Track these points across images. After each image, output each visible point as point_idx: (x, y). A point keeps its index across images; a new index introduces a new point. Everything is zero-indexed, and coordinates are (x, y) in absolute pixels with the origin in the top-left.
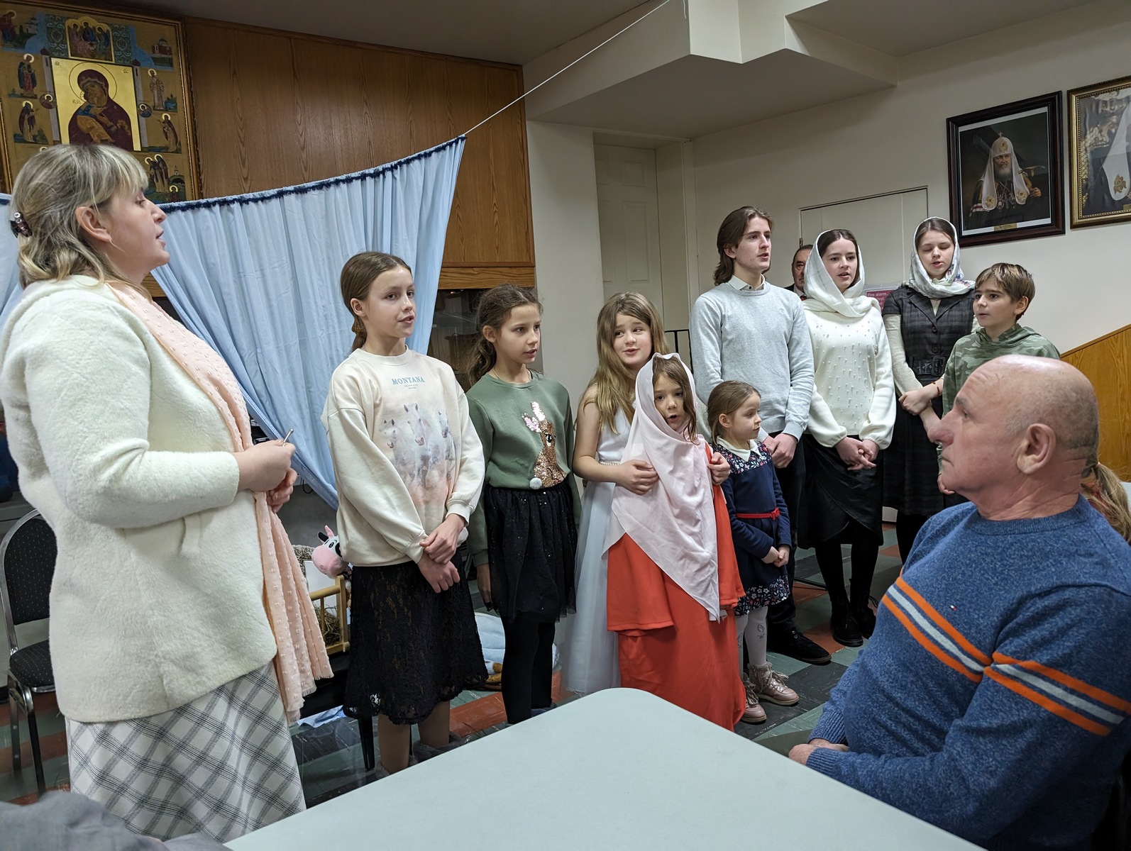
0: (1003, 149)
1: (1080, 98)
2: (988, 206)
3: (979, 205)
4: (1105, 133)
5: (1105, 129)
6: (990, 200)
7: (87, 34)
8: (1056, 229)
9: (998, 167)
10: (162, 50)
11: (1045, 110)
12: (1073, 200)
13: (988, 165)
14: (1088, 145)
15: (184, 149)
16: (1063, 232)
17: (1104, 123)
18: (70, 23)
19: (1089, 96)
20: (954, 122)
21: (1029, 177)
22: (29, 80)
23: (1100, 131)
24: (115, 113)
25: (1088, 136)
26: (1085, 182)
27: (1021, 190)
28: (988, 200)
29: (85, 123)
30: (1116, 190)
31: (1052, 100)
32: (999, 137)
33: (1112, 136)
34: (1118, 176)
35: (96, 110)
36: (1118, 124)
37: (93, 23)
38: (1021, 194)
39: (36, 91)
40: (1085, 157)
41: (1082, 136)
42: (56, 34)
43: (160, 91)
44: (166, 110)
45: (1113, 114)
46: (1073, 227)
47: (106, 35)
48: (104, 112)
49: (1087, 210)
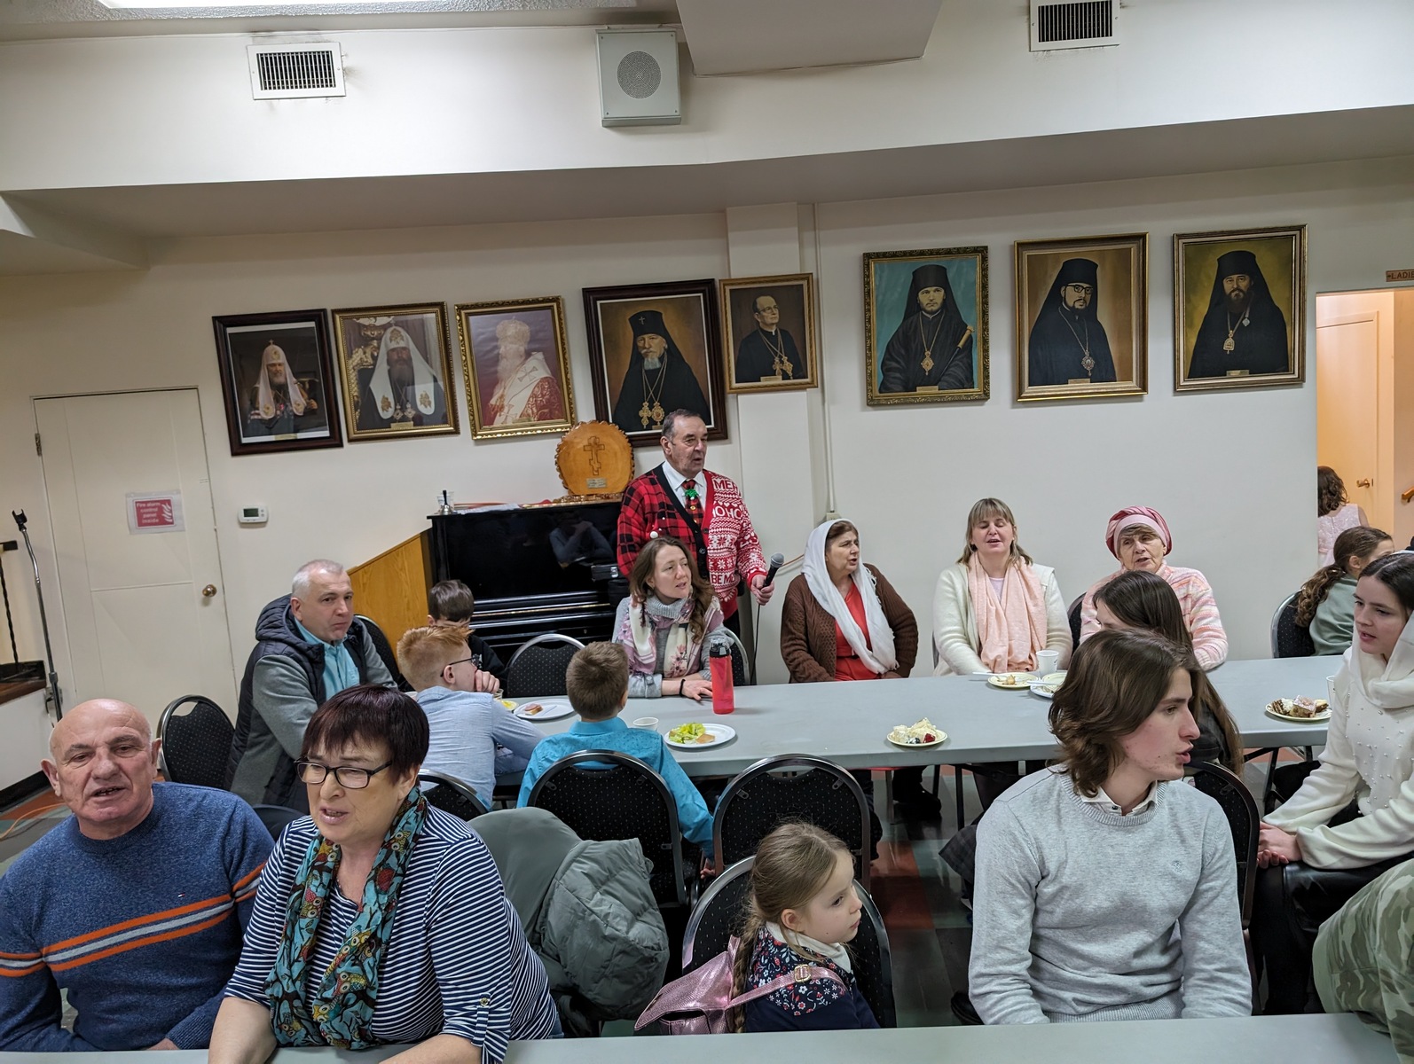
0: (275, 357)
1: (343, 318)
2: (266, 414)
3: (257, 412)
4: (368, 355)
5: (369, 351)
6: (268, 408)
8: (334, 442)
9: (273, 374)
11: (312, 324)
12: (347, 416)
13: (262, 371)
14: (354, 364)
16: (341, 445)
17: (366, 346)
19: (352, 318)
20: (221, 322)
21: (304, 388)
23: (365, 353)
25: (354, 356)
26: (356, 398)
27: (298, 400)
28: (266, 407)
30: (383, 409)
31: (317, 315)
32: (270, 344)
33: (375, 359)
34: (384, 397)
36: (378, 348)
38: (299, 405)
40: (353, 376)
41: (350, 355)
45: (373, 339)
46: (351, 440)
49: (361, 426)
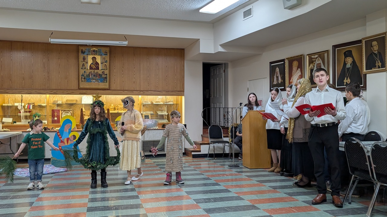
0: (277, 70)
2: (275, 83)
7: (94, 51)
9: (277, 74)
10: (106, 53)
11: (283, 62)
13: (275, 74)
15: (108, 69)
18: (91, 49)
21: (281, 77)
22: (84, 59)
24: (97, 63)
28: (275, 81)
29: (92, 66)
32: (276, 68)
35: (94, 63)
37: (95, 49)
38: (280, 81)
39: (85, 61)
42: (89, 51)
43: (105, 59)
44: (105, 63)
47: (97, 51)
48: (95, 64)
